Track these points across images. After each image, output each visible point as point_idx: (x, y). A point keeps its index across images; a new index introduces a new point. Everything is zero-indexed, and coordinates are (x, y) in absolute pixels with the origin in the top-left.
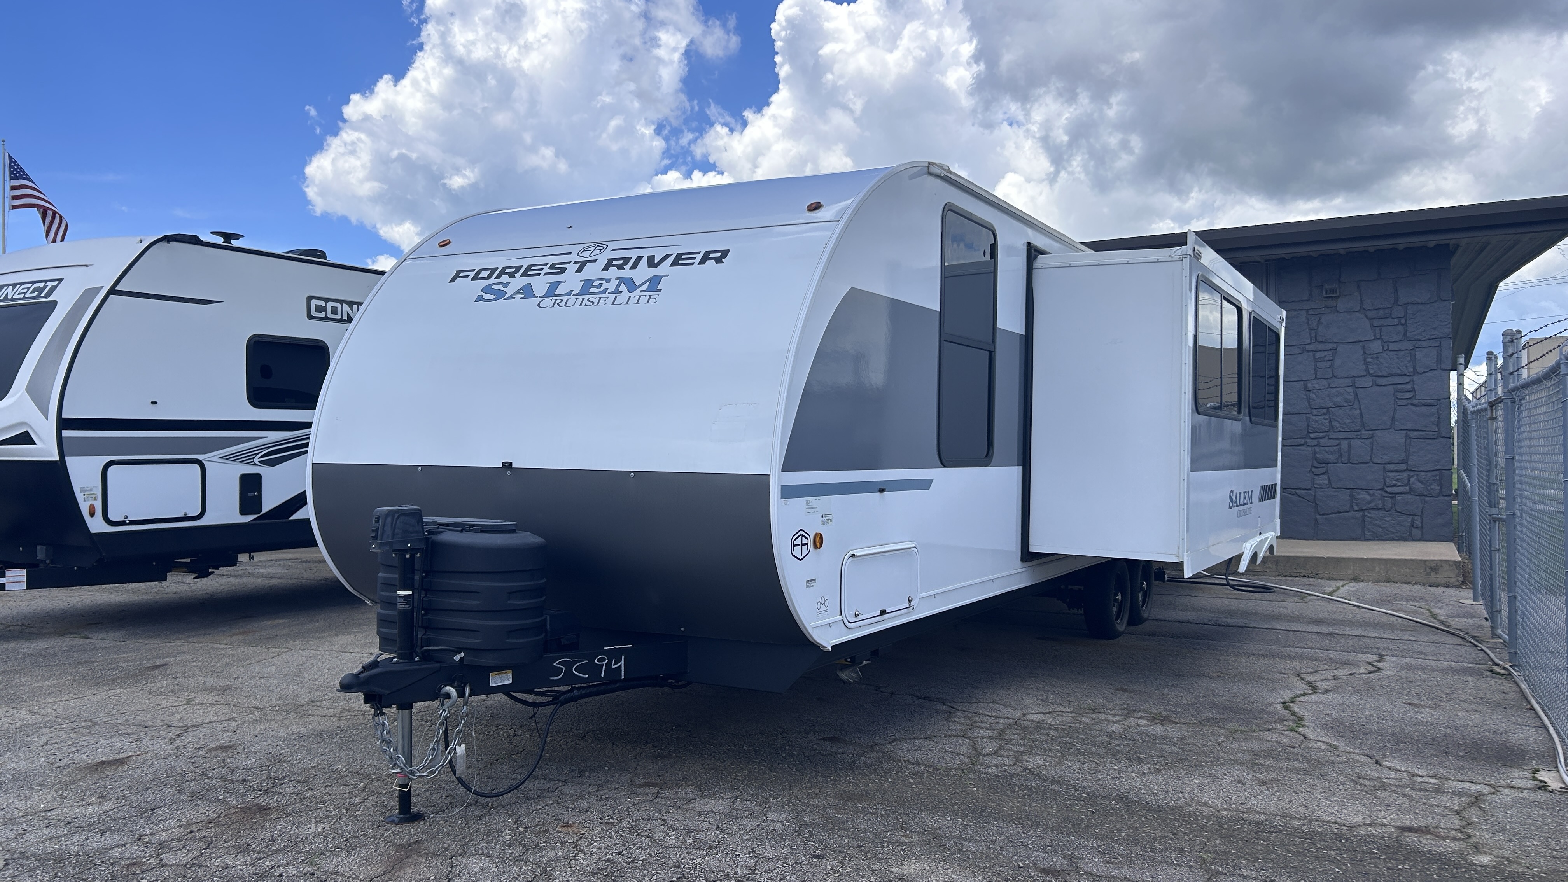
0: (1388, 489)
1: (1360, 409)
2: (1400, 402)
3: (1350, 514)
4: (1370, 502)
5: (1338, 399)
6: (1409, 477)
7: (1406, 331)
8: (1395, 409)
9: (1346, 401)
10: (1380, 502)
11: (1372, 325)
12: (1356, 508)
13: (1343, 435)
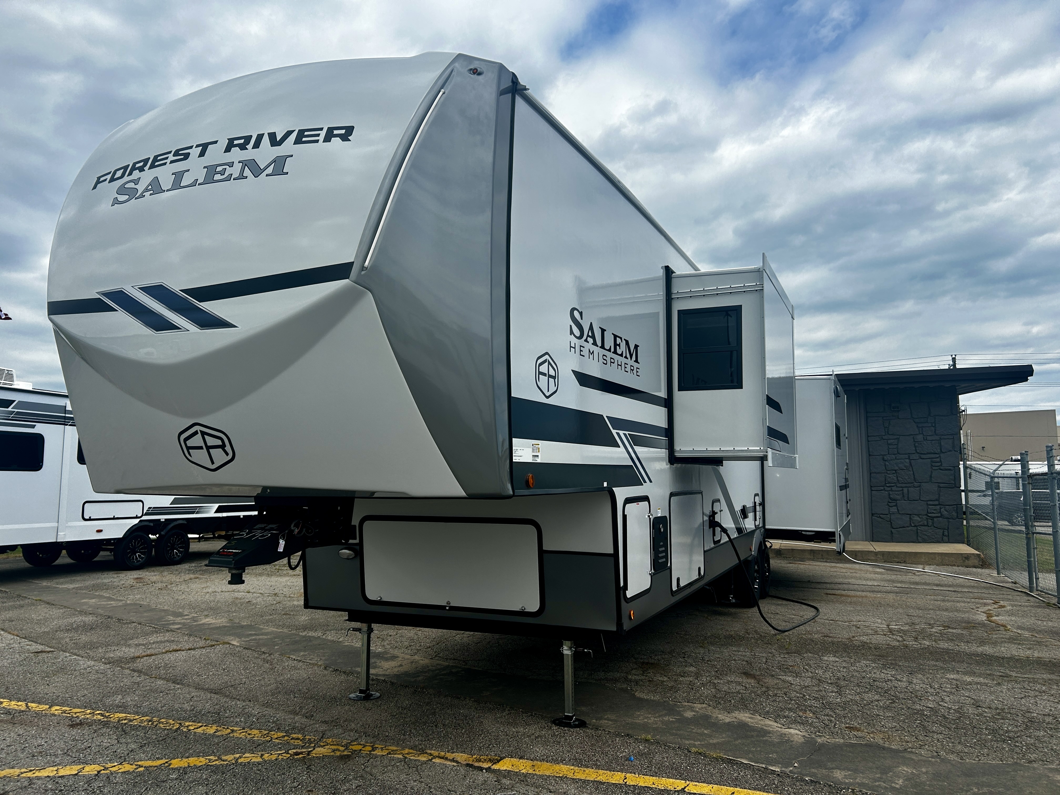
0: (930, 515)
1: (913, 471)
2: (934, 468)
3: (909, 528)
4: (920, 522)
5: (900, 466)
6: (940, 509)
7: (935, 430)
8: (932, 472)
9: (905, 467)
10: (925, 522)
11: (917, 427)
12: (913, 525)
13: (904, 485)
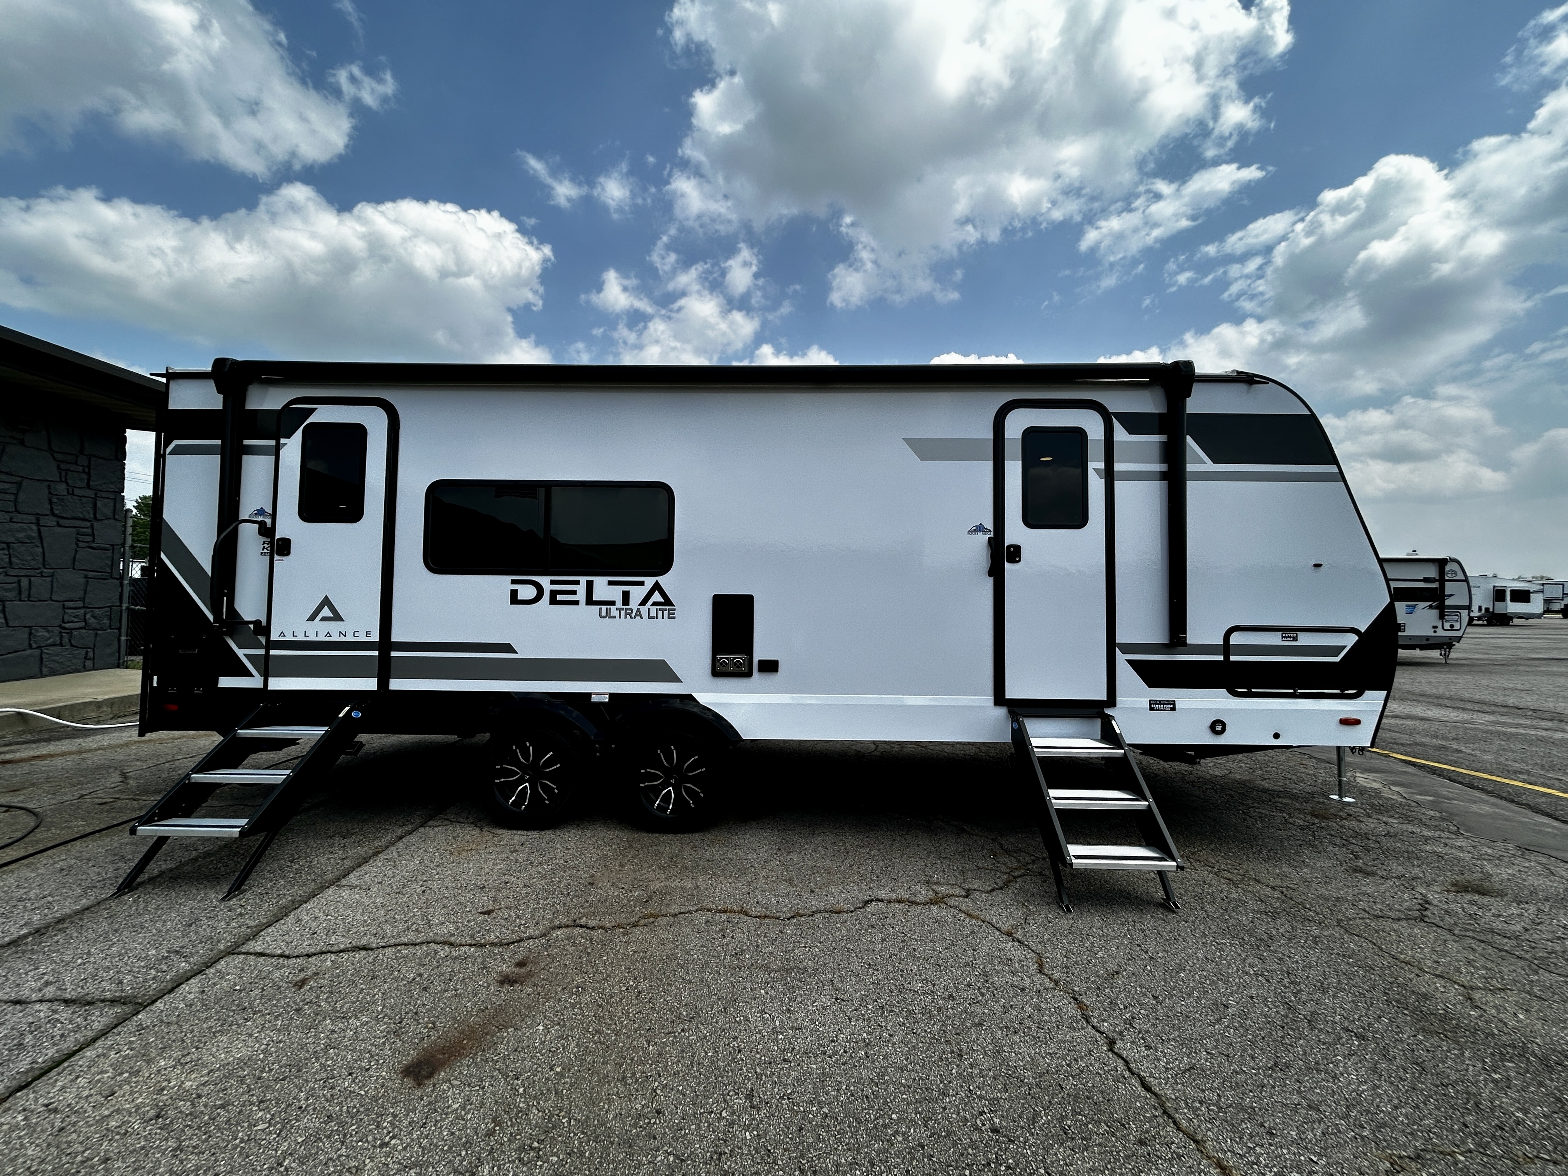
0: (67, 625)
1: (43, 547)
2: (81, 544)
3: (26, 652)
4: (49, 638)
5: (21, 535)
6: (85, 614)
7: (89, 480)
8: (76, 551)
9: (29, 537)
10: (57, 638)
11: (59, 467)
12: (34, 646)
13: (23, 572)
